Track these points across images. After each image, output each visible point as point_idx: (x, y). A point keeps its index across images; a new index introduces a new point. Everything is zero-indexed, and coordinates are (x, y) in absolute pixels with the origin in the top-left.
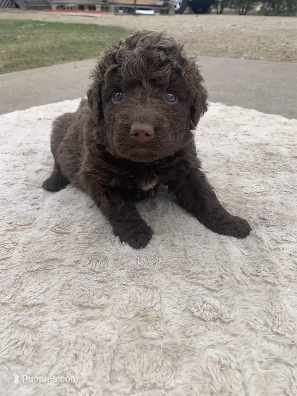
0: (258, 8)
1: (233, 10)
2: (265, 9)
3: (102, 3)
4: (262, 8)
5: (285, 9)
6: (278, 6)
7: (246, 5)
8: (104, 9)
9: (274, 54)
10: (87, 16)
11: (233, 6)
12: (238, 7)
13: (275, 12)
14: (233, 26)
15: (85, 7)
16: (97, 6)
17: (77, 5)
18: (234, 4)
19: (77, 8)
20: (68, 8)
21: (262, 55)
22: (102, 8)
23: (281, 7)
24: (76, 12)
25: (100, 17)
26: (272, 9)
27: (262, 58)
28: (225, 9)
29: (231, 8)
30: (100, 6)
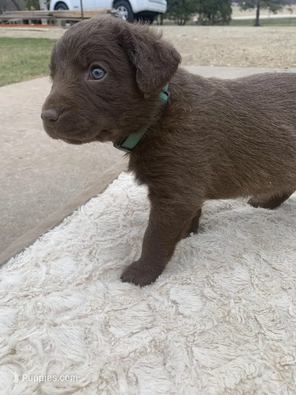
0: (195, 19)
1: (172, 21)
2: (202, 20)
3: (48, 17)
4: (199, 19)
5: (220, 19)
6: (214, 17)
7: (183, 16)
8: (51, 22)
9: (239, 61)
10: (34, 30)
11: (172, 17)
12: (177, 18)
13: (211, 21)
14: (184, 36)
15: (30, 21)
16: (43, 20)
17: (21, 19)
18: (173, 15)
19: (22, 23)
20: (12, 23)
21: (228, 62)
22: (48, 22)
23: (216, 17)
24: (22, 26)
25: (49, 31)
26: (208, 20)
27: (229, 65)
28: (164, 21)
29: (170, 19)
30: (46, 20)
